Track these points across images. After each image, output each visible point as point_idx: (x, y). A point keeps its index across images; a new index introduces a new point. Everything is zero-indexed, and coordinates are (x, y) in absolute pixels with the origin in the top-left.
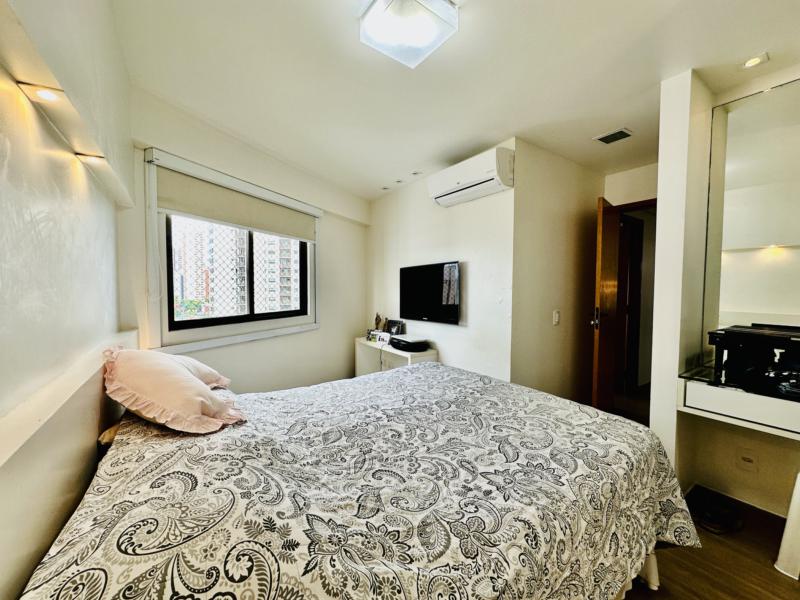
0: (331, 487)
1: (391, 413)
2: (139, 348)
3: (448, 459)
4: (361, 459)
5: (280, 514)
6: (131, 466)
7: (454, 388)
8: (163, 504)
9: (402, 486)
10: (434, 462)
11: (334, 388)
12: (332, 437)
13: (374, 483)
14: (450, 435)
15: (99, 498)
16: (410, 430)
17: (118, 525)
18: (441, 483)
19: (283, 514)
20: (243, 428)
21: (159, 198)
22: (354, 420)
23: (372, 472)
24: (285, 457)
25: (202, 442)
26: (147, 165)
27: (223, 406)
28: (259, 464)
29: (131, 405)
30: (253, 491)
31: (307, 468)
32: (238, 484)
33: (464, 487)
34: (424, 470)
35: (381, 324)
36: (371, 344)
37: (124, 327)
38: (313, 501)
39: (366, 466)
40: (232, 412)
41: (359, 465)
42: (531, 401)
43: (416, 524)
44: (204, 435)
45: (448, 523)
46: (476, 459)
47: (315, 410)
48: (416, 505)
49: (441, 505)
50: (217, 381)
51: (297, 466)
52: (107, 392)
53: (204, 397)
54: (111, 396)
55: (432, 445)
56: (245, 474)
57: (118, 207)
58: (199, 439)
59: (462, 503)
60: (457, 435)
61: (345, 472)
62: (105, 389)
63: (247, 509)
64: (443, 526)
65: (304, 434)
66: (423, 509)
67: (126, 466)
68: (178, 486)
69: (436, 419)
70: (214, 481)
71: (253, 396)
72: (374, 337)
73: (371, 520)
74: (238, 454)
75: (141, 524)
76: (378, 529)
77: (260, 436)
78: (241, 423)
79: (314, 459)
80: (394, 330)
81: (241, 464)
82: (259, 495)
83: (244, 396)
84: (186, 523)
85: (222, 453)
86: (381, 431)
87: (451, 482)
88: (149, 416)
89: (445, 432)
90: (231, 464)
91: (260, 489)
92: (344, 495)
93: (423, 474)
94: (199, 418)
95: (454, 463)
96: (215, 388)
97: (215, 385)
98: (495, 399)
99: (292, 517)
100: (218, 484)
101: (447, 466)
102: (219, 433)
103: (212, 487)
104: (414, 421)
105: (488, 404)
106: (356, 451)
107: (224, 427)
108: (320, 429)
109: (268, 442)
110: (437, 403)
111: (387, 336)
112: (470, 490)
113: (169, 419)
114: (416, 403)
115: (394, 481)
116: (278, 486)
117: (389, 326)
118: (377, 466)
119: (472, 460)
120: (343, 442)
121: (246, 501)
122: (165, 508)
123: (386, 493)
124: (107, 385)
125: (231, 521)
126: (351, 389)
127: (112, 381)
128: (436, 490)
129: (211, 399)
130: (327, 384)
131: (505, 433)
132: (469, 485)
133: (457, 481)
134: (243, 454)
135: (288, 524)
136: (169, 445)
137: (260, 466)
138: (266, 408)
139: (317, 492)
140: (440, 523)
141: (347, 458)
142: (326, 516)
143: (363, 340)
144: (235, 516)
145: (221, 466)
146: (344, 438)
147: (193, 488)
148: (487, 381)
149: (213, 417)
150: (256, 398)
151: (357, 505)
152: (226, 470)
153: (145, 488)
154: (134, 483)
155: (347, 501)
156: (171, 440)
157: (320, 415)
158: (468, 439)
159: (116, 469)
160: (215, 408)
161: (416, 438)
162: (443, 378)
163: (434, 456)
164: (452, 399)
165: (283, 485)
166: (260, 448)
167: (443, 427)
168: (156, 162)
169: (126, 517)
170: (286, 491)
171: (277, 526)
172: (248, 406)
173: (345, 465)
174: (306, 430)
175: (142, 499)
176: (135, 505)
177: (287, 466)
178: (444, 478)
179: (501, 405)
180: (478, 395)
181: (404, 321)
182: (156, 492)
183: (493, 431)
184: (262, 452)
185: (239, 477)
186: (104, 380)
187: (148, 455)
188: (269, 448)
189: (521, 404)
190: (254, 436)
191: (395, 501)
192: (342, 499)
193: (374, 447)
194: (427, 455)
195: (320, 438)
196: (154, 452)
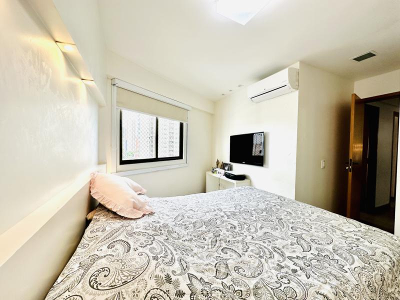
0: (199, 255)
1: (229, 214)
2: (106, 173)
3: (265, 245)
4: (214, 240)
5: (174, 272)
6: (99, 234)
7: (264, 202)
8: (113, 259)
9: (240, 260)
10: (257, 246)
11: (197, 198)
12: (198, 225)
13: (223, 255)
14: (265, 230)
15: (83, 250)
16: (240, 224)
17: (90, 269)
18: (263, 260)
19: (175, 272)
20: (153, 217)
21: (117, 102)
22: (209, 216)
23: (221, 248)
24: (175, 235)
25: (133, 223)
26: (112, 86)
27: (144, 204)
28: (162, 238)
29: (101, 201)
30: (159, 256)
31: (186, 243)
32: (151, 250)
33: (278, 265)
34: (252, 251)
35: (220, 165)
36: (214, 175)
37: (101, 162)
38: (191, 265)
39: (217, 245)
40: (147, 208)
41: (214, 243)
42: (313, 213)
43: (252, 286)
44: (134, 219)
45: (272, 288)
46: (283, 247)
47: (188, 209)
48: (250, 274)
49: (265, 275)
50: (140, 191)
51: (181, 241)
52: (91, 194)
53: (134, 199)
54: (93, 196)
55: (254, 235)
56: (154, 245)
57: (100, 106)
58: (132, 221)
59: (279, 276)
60: (269, 230)
61: (206, 246)
62: (90, 192)
63: (156, 267)
64: (268, 291)
65: (183, 222)
66: (254, 277)
67: (97, 233)
68: (121, 248)
69: (255, 219)
70: (139, 248)
71: (156, 199)
72: (216, 171)
73: (224, 281)
74: (151, 232)
75: (101, 270)
76: (229, 288)
77: (162, 222)
78: (152, 214)
79: (189, 237)
80: (226, 168)
81: (152, 239)
82: (162, 258)
83: (153, 199)
84: (124, 273)
85: (143, 231)
86: (224, 224)
87: (270, 261)
88: (109, 207)
89: (261, 228)
90: (147, 238)
91: (162, 255)
92: (207, 262)
93: (251, 253)
94: (132, 210)
95: (270, 248)
96: (140, 194)
97: (140, 192)
98: (289, 210)
99: (179, 275)
100: (141, 250)
101: (265, 250)
102: (141, 219)
103: (138, 251)
104: (242, 220)
105: (286, 213)
106: (211, 235)
107: (143, 216)
108: (191, 220)
109: (166, 226)
110: (255, 210)
111: (223, 171)
112: (283, 267)
113: (118, 210)
114: (242, 209)
115: (235, 256)
116: (172, 253)
117: (224, 166)
118: (224, 245)
119: (281, 247)
120: (204, 228)
121: (155, 262)
122: (114, 261)
123: (231, 263)
124: (91, 190)
125: (148, 274)
126: (206, 199)
127: (93, 188)
128: (261, 265)
129: (138, 200)
130: (193, 195)
131: (299, 232)
132: (281, 264)
133: (273, 260)
134: (154, 233)
135: (178, 279)
136: (117, 224)
137: (162, 241)
138: (164, 206)
139: (192, 258)
140: (266, 288)
141: (207, 238)
142: (199, 275)
143: (210, 173)
144: (150, 271)
145: (142, 239)
146: (204, 226)
147: (128, 251)
148: (282, 199)
149: (139, 210)
150: (158, 200)
151: (215, 270)
152: (145, 241)
153: (105, 248)
154: (100, 244)
155: (210, 267)
156: (118, 221)
157: (191, 212)
158: (276, 233)
159: (92, 235)
160: (140, 205)
161: (245, 230)
162: (256, 196)
163: (257, 242)
164: (263, 208)
165: (175, 253)
166: (162, 229)
167: (259, 225)
168: (117, 85)
169: (95, 265)
170: (176, 257)
171: (172, 280)
172: (155, 204)
173: (206, 242)
174: (184, 220)
175: (103, 255)
176: (99, 258)
177: (176, 241)
178: (265, 257)
179: (294, 215)
180: (279, 207)
181: (232, 163)
182: (110, 252)
183: (291, 230)
184: (163, 232)
185: (152, 246)
186: (90, 187)
187: (107, 229)
188: (167, 230)
189: (307, 215)
190: (158, 222)
191: (237, 269)
192: (206, 265)
193: (221, 233)
194: (253, 242)
195: (192, 225)
196: (110, 227)
